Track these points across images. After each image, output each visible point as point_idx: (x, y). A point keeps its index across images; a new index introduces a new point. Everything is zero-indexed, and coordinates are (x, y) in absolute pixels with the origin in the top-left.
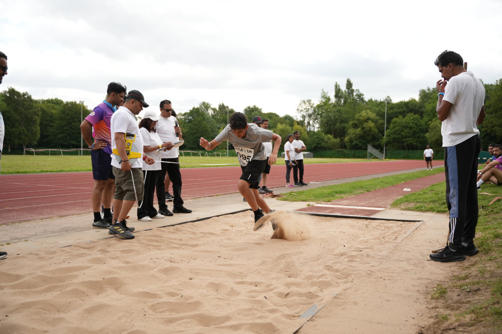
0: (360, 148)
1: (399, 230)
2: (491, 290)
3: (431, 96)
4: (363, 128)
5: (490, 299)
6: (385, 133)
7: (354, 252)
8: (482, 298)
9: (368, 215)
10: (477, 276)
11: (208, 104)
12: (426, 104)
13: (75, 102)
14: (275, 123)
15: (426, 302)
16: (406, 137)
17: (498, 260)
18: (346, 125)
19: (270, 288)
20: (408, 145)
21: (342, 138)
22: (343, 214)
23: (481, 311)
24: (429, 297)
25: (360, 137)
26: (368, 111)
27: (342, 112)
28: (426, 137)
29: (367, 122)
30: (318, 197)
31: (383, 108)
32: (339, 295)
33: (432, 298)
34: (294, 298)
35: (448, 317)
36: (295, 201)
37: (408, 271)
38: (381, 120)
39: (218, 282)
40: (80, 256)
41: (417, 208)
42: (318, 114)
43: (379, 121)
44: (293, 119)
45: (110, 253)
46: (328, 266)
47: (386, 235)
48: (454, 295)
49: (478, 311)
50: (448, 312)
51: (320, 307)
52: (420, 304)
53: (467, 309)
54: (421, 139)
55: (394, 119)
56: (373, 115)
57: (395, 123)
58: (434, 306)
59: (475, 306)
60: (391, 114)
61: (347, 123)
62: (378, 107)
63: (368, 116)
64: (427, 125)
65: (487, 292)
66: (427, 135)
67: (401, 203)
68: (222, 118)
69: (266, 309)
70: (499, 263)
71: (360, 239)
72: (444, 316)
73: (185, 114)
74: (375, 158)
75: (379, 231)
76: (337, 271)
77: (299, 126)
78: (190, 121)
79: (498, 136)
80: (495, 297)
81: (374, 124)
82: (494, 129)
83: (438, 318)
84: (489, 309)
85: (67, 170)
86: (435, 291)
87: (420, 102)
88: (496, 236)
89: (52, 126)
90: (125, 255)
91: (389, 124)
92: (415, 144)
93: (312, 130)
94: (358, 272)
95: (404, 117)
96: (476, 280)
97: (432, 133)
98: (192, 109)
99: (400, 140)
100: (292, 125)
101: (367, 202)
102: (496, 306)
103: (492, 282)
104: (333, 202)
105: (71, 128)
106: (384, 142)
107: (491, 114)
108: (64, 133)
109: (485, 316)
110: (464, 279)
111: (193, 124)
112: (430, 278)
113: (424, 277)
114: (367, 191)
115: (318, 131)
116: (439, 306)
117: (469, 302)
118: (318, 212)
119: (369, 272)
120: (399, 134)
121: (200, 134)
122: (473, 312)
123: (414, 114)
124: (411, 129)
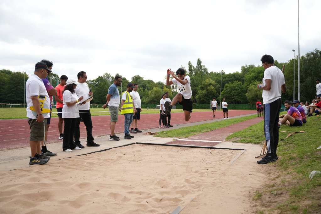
0: (205, 103)
1: (231, 155)
2: (290, 193)
3: (249, 70)
4: (207, 90)
5: (289, 199)
6: (221, 93)
7: (204, 170)
8: (284, 199)
9: (211, 146)
10: (280, 184)
11: (109, 74)
12: (246, 75)
13: (20, 73)
14: (152, 87)
15: (249, 203)
16: (234, 96)
17: (293, 174)
18: (196, 88)
19: (150, 195)
20: (235, 101)
21: (194, 96)
22: (196, 145)
23: (284, 207)
24: (251, 199)
25: (205, 95)
26: (210, 79)
27: (194, 80)
28: (245, 96)
29: (210, 86)
30: (179, 135)
31: (219, 77)
32: (195, 199)
33: (253, 200)
34: (166, 202)
35: (264, 212)
36: (165, 137)
37: (238, 182)
38: (219, 85)
39: (116, 192)
40: (22, 176)
41: (241, 141)
43: (217, 86)
44: (163, 84)
45: (43, 174)
46: (187, 180)
47: (223, 158)
48: (266, 198)
49: (282, 208)
50: (263, 209)
51: (183, 207)
52: (246, 203)
53: (275, 206)
54: (243, 97)
55: (226, 85)
56: (213, 82)
57: (227, 87)
58: (254, 205)
59: (280, 204)
60: (224, 81)
61: (197, 87)
62: (216, 77)
63: (210, 82)
64: (246, 88)
65: (287, 195)
66: (247, 94)
67: (231, 138)
69: (147, 210)
70: (294, 176)
71: (207, 162)
72: (261, 211)
73: (94, 80)
75: (219, 156)
76: (193, 183)
77: (167, 88)
78: (97, 85)
79: (289, 95)
80: (292, 198)
83: (258, 213)
84: (289, 206)
85: (14, 117)
86: (255, 195)
87: (242, 74)
88: (290, 158)
89: (3, 88)
90: (53, 175)
91: (223, 88)
92: (239, 100)
93: (175, 91)
94: (206, 183)
95: (232, 83)
96: (280, 187)
97: (250, 93)
98: (98, 77)
99: (230, 98)
100: (162, 88)
101: (211, 137)
102: (293, 204)
103: (290, 188)
104: (189, 137)
105: (17, 89)
106: (220, 99)
108: (12, 93)
109: (286, 211)
110: (273, 187)
111: (99, 87)
112: (251, 186)
113: (248, 186)
114: (211, 130)
116: (258, 205)
117: (276, 202)
118: (180, 144)
119: (213, 183)
120: (229, 94)
121: (103, 94)
122: (279, 208)
123: (239, 81)
124: (237, 91)
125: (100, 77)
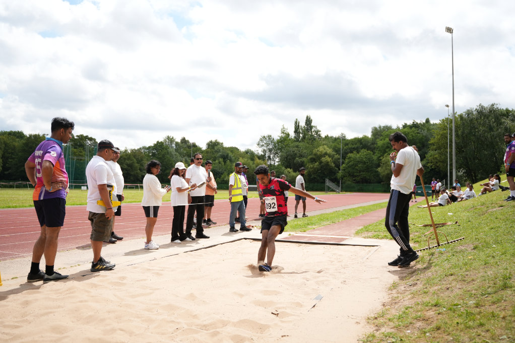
0: (318, 181)
3: (382, 134)
4: (321, 163)
6: (341, 168)
11: (173, 138)
12: (378, 140)
13: (39, 135)
14: (237, 157)
16: (360, 171)
18: (304, 159)
20: (362, 179)
25: (318, 171)
26: (325, 146)
27: (300, 148)
28: (378, 171)
29: (324, 157)
31: (339, 144)
38: (338, 155)
42: (279, 149)
43: (336, 156)
44: (254, 153)
54: (374, 173)
55: (350, 155)
56: (329, 151)
57: (350, 158)
60: (346, 150)
61: (306, 157)
62: (334, 142)
63: (325, 151)
64: (379, 160)
66: (379, 169)
68: (185, 152)
73: (149, 147)
74: (333, 191)
77: (260, 160)
78: (154, 155)
81: (330, 159)
82: (438, 165)
87: (372, 139)
91: (344, 159)
92: (368, 178)
93: (272, 163)
95: (358, 153)
97: (384, 168)
98: (156, 143)
99: (355, 174)
100: (253, 159)
106: (340, 176)
107: (436, 150)
111: (158, 158)
115: (278, 165)
120: (353, 169)
123: (367, 150)
124: (365, 164)
125: (159, 143)
